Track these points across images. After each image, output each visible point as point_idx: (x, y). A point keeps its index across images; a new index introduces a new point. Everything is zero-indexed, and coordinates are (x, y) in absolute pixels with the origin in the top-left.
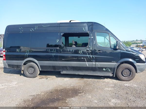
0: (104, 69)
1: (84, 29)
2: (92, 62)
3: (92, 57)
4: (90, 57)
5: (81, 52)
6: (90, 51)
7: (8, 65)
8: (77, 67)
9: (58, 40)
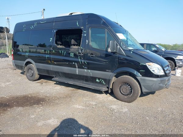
0: (97, 80)
1: (77, 24)
2: (84, 68)
3: (84, 62)
4: (82, 62)
5: (72, 55)
6: (82, 54)
7: (15, 65)
8: (68, 74)
9: (52, 39)
